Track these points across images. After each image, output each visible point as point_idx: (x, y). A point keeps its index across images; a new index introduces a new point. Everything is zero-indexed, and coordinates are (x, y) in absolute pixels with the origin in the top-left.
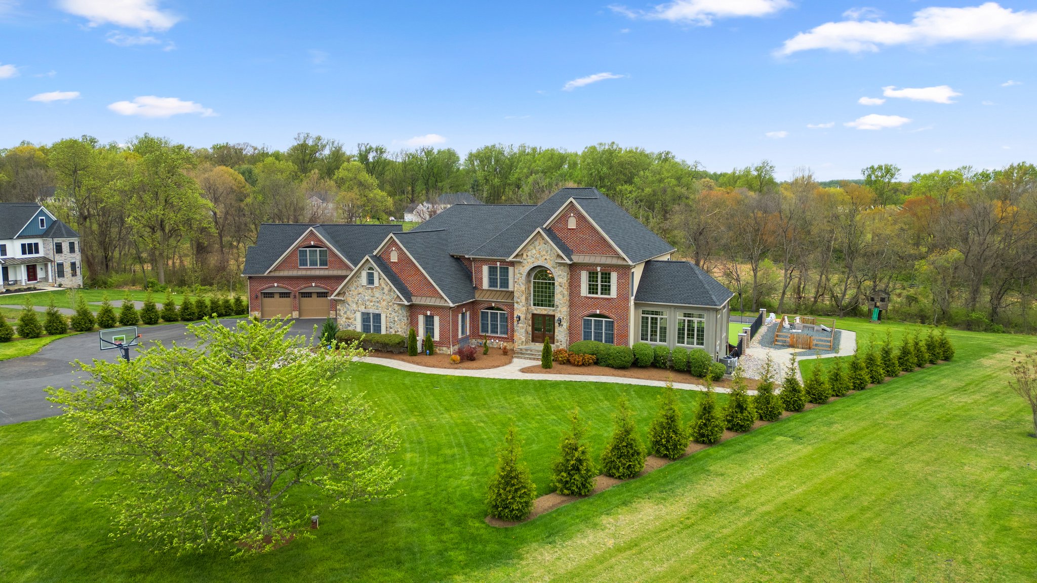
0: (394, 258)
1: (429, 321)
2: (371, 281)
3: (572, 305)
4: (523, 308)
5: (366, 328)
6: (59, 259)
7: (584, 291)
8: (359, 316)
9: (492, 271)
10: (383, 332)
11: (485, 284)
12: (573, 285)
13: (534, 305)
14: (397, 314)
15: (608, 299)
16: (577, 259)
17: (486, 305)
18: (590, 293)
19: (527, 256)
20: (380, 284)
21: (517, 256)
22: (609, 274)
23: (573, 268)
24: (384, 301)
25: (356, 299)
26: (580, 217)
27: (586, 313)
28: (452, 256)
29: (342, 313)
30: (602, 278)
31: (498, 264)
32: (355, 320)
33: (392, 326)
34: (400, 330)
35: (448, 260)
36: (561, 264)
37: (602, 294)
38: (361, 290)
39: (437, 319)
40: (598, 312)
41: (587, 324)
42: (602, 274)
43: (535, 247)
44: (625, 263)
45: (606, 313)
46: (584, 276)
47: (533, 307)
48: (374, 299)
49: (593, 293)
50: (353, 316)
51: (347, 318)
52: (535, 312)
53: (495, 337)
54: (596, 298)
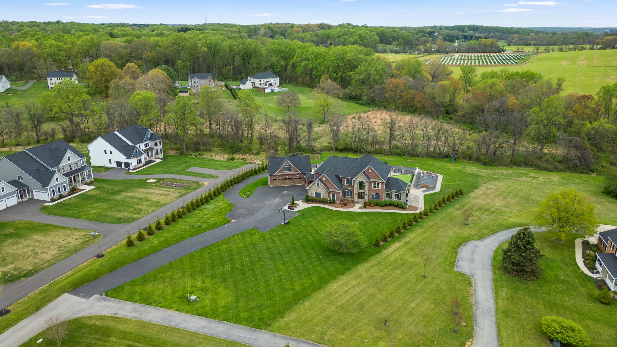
1: (333, 195)
2: (318, 185)
3: (369, 190)
4: (356, 191)
5: (316, 196)
6: (156, 148)
7: (372, 187)
9: (347, 180)
10: (321, 197)
12: (370, 186)
14: (325, 193)
16: (371, 180)
17: (346, 189)
19: (358, 179)
20: (321, 186)
22: (379, 184)
23: (370, 182)
24: (322, 190)
25: (314, 189)
26: (372, 170)
27: (373, 192)
29: (310, 192)
31: (349, 179)
33: (324, 196)
35: (335, 177)
36: (367, 181)
37: (377, 188)
38: (315, 187)
40: (376, 192)
41: (373, 195)
42: (377, 184)
43: (360, 177)
45: (378, 193)
46: (373, 184)
48: (319, 189)
50: (313, 193)
52: (360, 191)
53: (348, 197)
54: (375, 189)
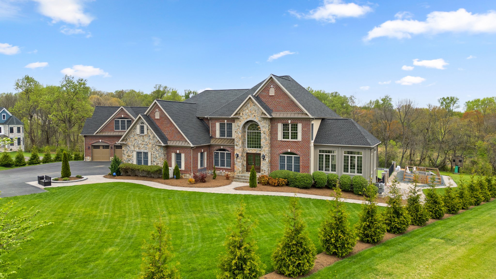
0: (157, 116)
1: (178, 157)
2: (142, 131)
3: (272, 146)
4: (240, 149)
5: (139, 162)
6: (11, 136)
7: (280, 137)
8: (135, 154)
9: (222, 126)
10: (149, 164)
11: (218, 135)
12: (273, 133)
13: (248, 147)
14: (158, 152)
15: (296, 142)
16: (274, 115)
17: (217, 148)
18: (284, 138)
19: (243, 114)
20: (148, 133)
21: (236, 114)
22: (297, 125)
23: (272, 120)
24: (150, 144)
25: (133, 143)
26: (278, 88)
27: (282, 151)
28: (198, 118)
29: (125, 152)
30: (292, 128)
31: (226, 121)
32: (133, 157)
33: (155, 160)
34: (159, 163)
35: (195, 120)
36: (264, 119)
37: (292, 138)
38: (136, 137)
39: (183, 156)
40: (289, 151)
41: (282, 159)
42: (292, 125)
43: (248, 109)
44: (306, 117)
45: (295, 152)
46: (280, 127)
47: (247, 149)
48: (144, 143)
49: (286, 138)
50: (131, 154)
51: (128, 156)
52: (248, 152)
53: (223, 169)
54: (287, 141)
